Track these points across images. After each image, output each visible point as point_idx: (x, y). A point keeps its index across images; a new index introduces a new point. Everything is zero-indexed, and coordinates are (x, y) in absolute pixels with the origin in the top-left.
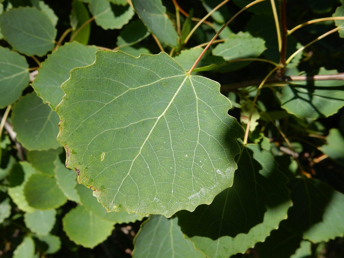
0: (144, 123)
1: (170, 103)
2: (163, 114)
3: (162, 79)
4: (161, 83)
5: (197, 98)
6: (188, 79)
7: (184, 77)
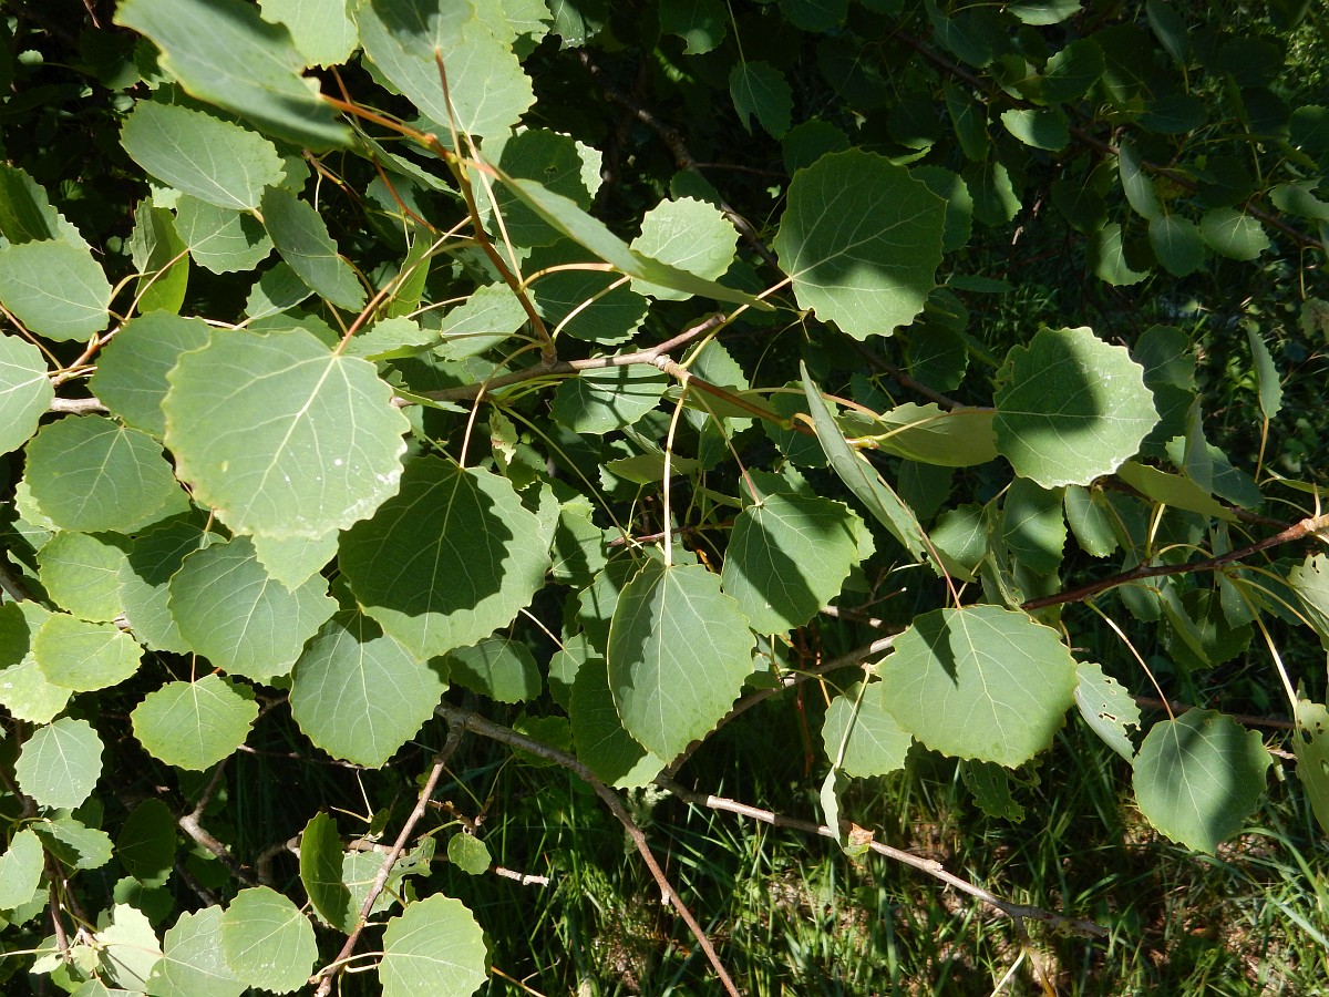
0: (279, 422)
1: (314, 394)
2: (305, 408)
3: (301, 363)
4: (299, 368)
5: (349, 385)
7: (330, 359)
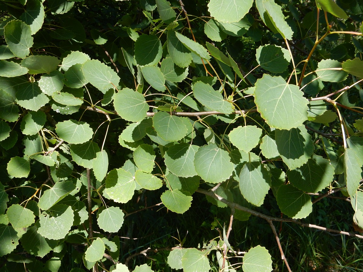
0: (275, 100)
1: (282, 94)
2: (280, 97)
3: (280, 85)
6: (287, 86)
